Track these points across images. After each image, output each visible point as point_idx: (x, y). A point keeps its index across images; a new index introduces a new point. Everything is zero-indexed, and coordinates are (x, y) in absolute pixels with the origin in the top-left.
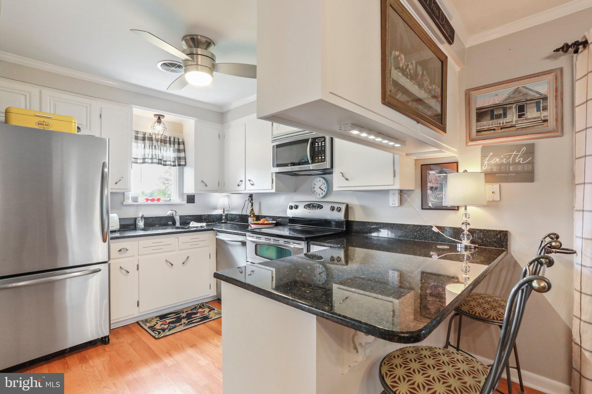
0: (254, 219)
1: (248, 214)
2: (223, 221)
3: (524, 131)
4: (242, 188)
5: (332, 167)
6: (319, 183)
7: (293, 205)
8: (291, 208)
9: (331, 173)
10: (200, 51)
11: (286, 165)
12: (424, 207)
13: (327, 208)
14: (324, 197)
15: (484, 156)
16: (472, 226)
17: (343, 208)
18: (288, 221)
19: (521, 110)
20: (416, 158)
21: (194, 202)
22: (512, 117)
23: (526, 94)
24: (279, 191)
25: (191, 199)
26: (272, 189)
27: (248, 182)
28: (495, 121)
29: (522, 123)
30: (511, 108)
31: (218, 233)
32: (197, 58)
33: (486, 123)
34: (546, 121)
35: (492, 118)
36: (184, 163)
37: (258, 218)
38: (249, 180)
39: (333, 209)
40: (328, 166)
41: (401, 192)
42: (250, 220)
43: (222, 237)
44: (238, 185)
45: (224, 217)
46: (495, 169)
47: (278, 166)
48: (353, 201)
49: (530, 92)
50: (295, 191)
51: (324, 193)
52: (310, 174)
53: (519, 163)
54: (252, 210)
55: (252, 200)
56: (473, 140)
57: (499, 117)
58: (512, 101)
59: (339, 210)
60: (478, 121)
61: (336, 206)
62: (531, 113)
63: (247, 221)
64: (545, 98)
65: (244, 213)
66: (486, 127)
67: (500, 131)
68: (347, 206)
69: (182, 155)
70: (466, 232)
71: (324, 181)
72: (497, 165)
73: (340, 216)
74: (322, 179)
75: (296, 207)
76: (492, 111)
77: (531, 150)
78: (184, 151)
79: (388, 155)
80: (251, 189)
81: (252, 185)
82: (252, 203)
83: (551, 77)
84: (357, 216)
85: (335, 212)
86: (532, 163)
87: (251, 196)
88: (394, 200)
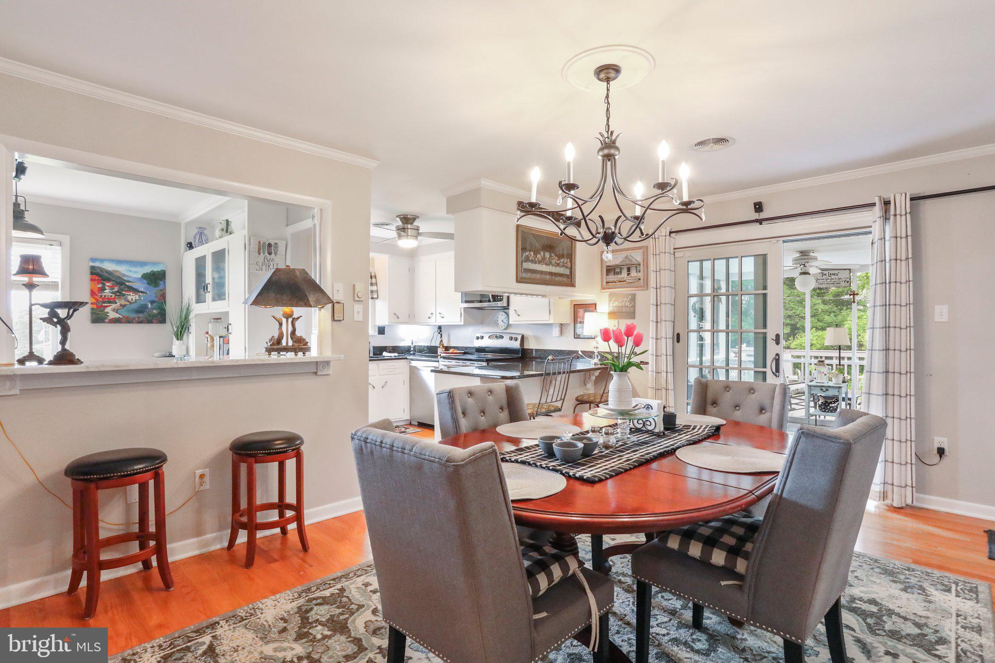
0: (444, 350)
1: (438, 345)
2: (412, 353)
3: (630, 285)
4: (432, 320)
5: (508, 305)
6: (501, 316)
7: (479, 336)
8: (478, 338)
9: (508, 309)
10: (409, 226)
11: (472, 302)
12: (577, 337)
13: (506, 337)
14: (505, 329)
15: (610, 300)
16: (600, 350)
17: (519, 338)
18: (475, 351)
19: (629, 270)
20: (571, 299)
21: (384, 334)
22: (624, 274)
23: (631, 260)
24: (466, 324)
25: (381, 331)
26: (461, 321)
27: (438, 315)
28: (616, 276)
29: (629, 279)
30: (624, 268)
31: (412, 361)
32: (408, 231)
33: (612, 278)
34: (640, 279)
35: (614, 274)
36: (376, 296)
37: (447, 348)
38: (440, 314)
39: (511, 339)
40: (505, 305)
41: (561, 325)
42: (439, 350)
43: (414, 363)
44: (429, 318)
45: (412, 349)
46: (616, 310)
47: (466, 302)
48: (527, 333)
49: (633, 259)
50: (482, 323)
51: (506, 326)
52: (494, 309)
53: (627, 307)
54: (442, 341)
55: (441, 331)
56: (603, 289)
57: (618, 273)
58: (624, 263)
59: (516, 339)
60: (607, 275)
61: (514, 336)
62: (633, 273)
63: (436, 353)
64: (639, 265)
65: (433, 345)
66: (611, 280)
67: (618, 283)
68: (523, 337)
69: (374, 288)
70: (596, 354)
71: (506, 316)
72: (617, 307)
73: (516, 345)
74: (504, 314)
75: (482, 338)
76: (615, 269)
77: (633, 298)
78: (376, 284)
79: (545, 301)
80: (441, 322)
81: (442, 318)
82: (441, 335)
83: (641, 251)
84: (531, 345)
85: (513, 341)
86: (634, 306)
87: (440, 328)
88: (556, 331)
